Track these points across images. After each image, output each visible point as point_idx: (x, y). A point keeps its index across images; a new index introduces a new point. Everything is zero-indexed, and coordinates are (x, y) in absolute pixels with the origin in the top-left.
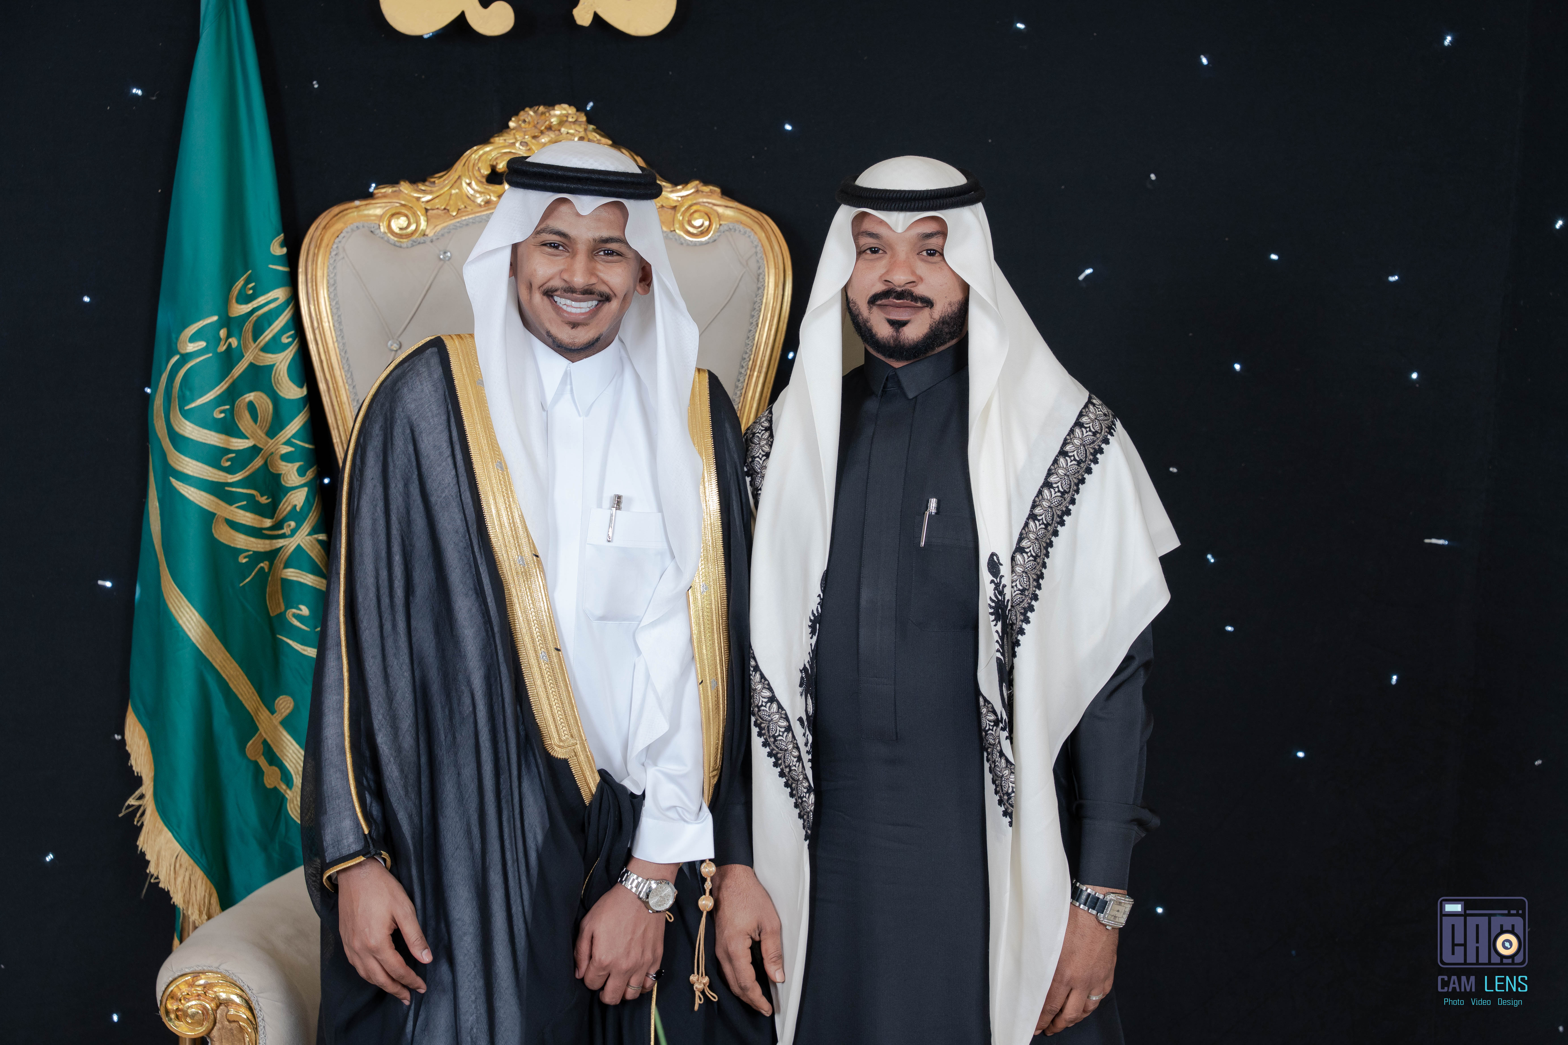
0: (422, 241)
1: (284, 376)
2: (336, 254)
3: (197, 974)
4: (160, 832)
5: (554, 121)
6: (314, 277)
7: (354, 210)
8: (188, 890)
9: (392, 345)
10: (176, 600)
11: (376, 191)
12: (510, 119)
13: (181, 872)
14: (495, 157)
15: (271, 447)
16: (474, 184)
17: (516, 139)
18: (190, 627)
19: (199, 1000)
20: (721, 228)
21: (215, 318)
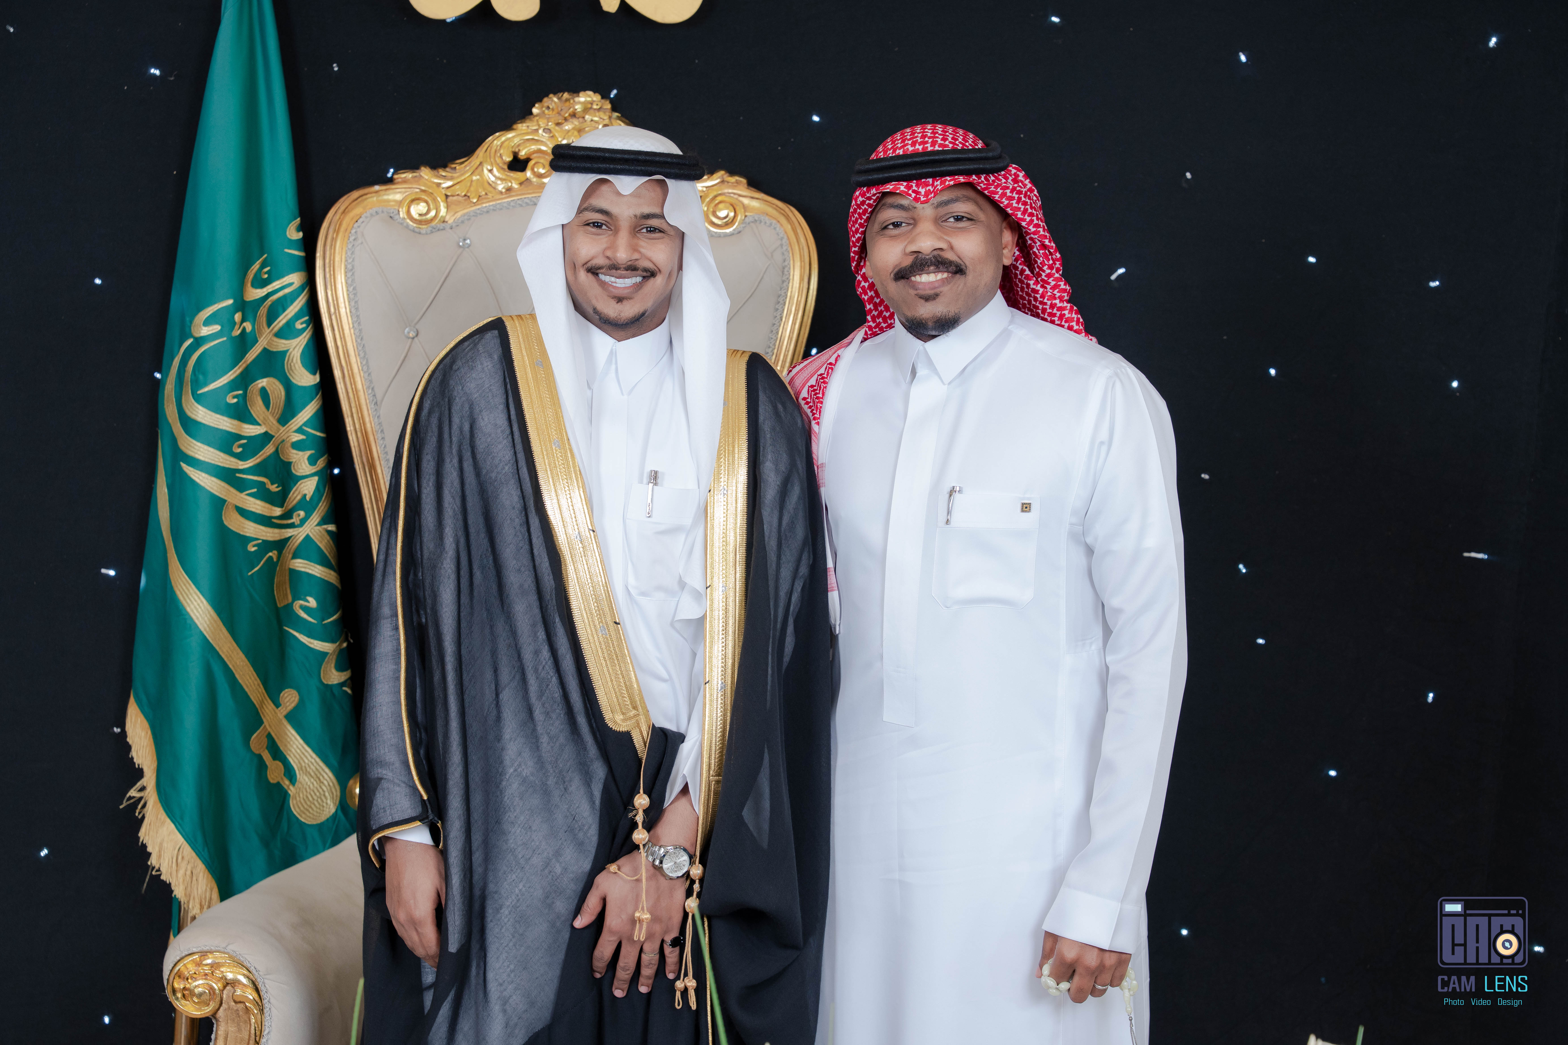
0: (442, 228)
1: (297, 362)
2: (354, 240)
3: (204, 954)
4: (163, 823)
5: (578, 107)
6: (332, 262)
7: (374, 194)
8: (190, 882)
9: (409, 333)
10: (184, 588)
11: (395, 177)
12: (534, 106)
13: (183, 865)
14: (518, 144)
15: (282, 435)
16: (495, 170)
17: (539, 125)
18: (198, 614)
19: (206, 979)
20: (747, 220)
21: (231, 302)
